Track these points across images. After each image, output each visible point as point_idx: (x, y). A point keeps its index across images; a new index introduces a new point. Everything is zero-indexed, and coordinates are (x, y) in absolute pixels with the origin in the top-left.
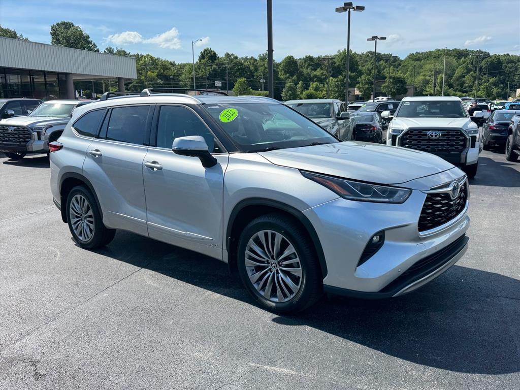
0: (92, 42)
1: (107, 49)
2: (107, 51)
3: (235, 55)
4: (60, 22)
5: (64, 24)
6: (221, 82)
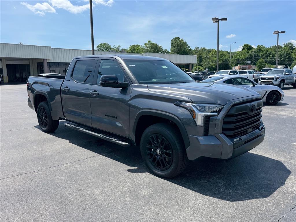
0: (188, 45)
1: (196, 48)
2: (195, 49)
3: (263, 46)
4: (174, 38)
5: (176, 38)
6: (250, 61)
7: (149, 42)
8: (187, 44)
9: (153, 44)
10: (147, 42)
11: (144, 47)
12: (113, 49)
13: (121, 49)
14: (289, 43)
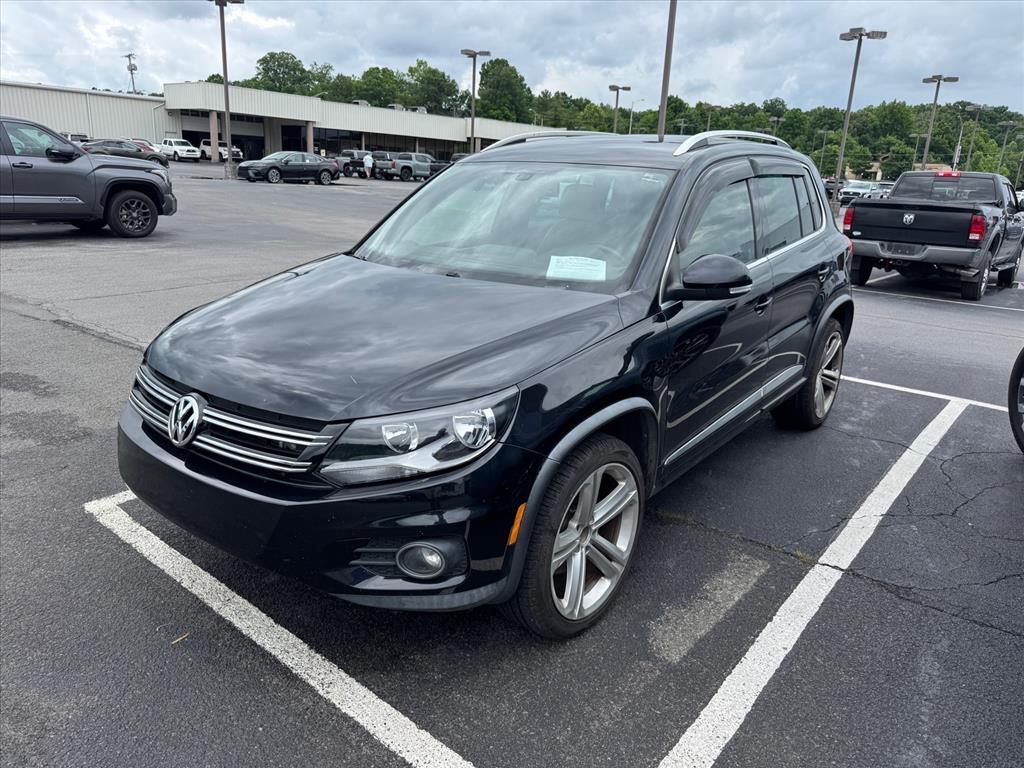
4: (493, 60)
5: (498, 61)
7: (420, 63)
8: (524, 82)
9: (435, 72)
10: (414, 65)
11: (406, 78)
12: (309, 72)
13: (333, 74)
14: (776, 101)
